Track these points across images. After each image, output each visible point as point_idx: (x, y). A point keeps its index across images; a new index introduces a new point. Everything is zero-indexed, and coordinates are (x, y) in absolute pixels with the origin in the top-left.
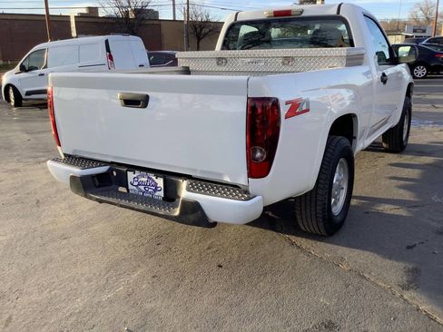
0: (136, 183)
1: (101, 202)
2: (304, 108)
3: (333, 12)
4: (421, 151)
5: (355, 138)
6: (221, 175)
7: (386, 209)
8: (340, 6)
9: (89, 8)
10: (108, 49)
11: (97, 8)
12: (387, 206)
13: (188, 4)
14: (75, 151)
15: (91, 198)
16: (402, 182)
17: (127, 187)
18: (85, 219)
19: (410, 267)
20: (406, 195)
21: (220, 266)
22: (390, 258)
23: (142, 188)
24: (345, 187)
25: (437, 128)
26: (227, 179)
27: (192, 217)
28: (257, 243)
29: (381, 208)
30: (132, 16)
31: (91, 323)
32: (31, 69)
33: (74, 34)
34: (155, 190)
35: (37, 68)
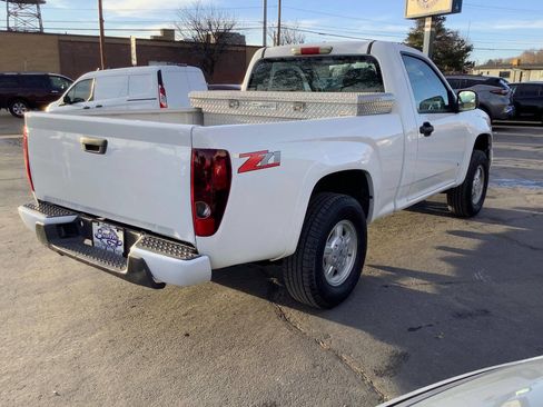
0: (100, 236)
1: (62, 254)
2: (271, 161)
3: (363, 51)
4: (497, 217)
5: (372, 197)
6: (172, 230)
7: (412, 284)
8: (371, 44)
9: (164, 31)
10: (160, 81)
11: (173, 30)
12: (414, 280)
13: (279, 27)
14: (46, 197)
15: (53, 249)
16: (450, 254)
17: (92, 239)
18: (70, 273)
19: (400, 351)
20: (445, 269)
21: (187, 335)
22: (382, 340)
23: (105, 241)
24: (354, 253)
25: (535, 189)
26: (177, 236)
27: (138, 276)
28: (242, 313)
29: (405, 283)
30: (213, 40)
31: (23, 383)
32: (77, 101)
33: (134, 62)
34: (117, 245)
35: (83, 100)
